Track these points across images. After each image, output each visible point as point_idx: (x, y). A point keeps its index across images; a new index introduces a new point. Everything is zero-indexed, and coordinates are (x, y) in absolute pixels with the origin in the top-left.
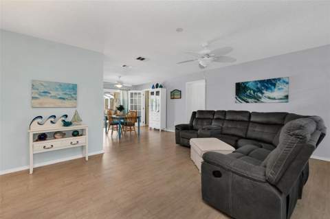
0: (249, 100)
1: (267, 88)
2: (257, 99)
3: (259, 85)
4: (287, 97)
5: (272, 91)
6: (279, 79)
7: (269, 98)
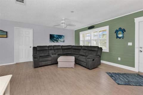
0: (55, 41)
1: (60, 38)
2: (57, 41)
3: (58, 36)
4: (64, 41)
5: (61, 39)
6: (63, 36)
7: (60, 41)
